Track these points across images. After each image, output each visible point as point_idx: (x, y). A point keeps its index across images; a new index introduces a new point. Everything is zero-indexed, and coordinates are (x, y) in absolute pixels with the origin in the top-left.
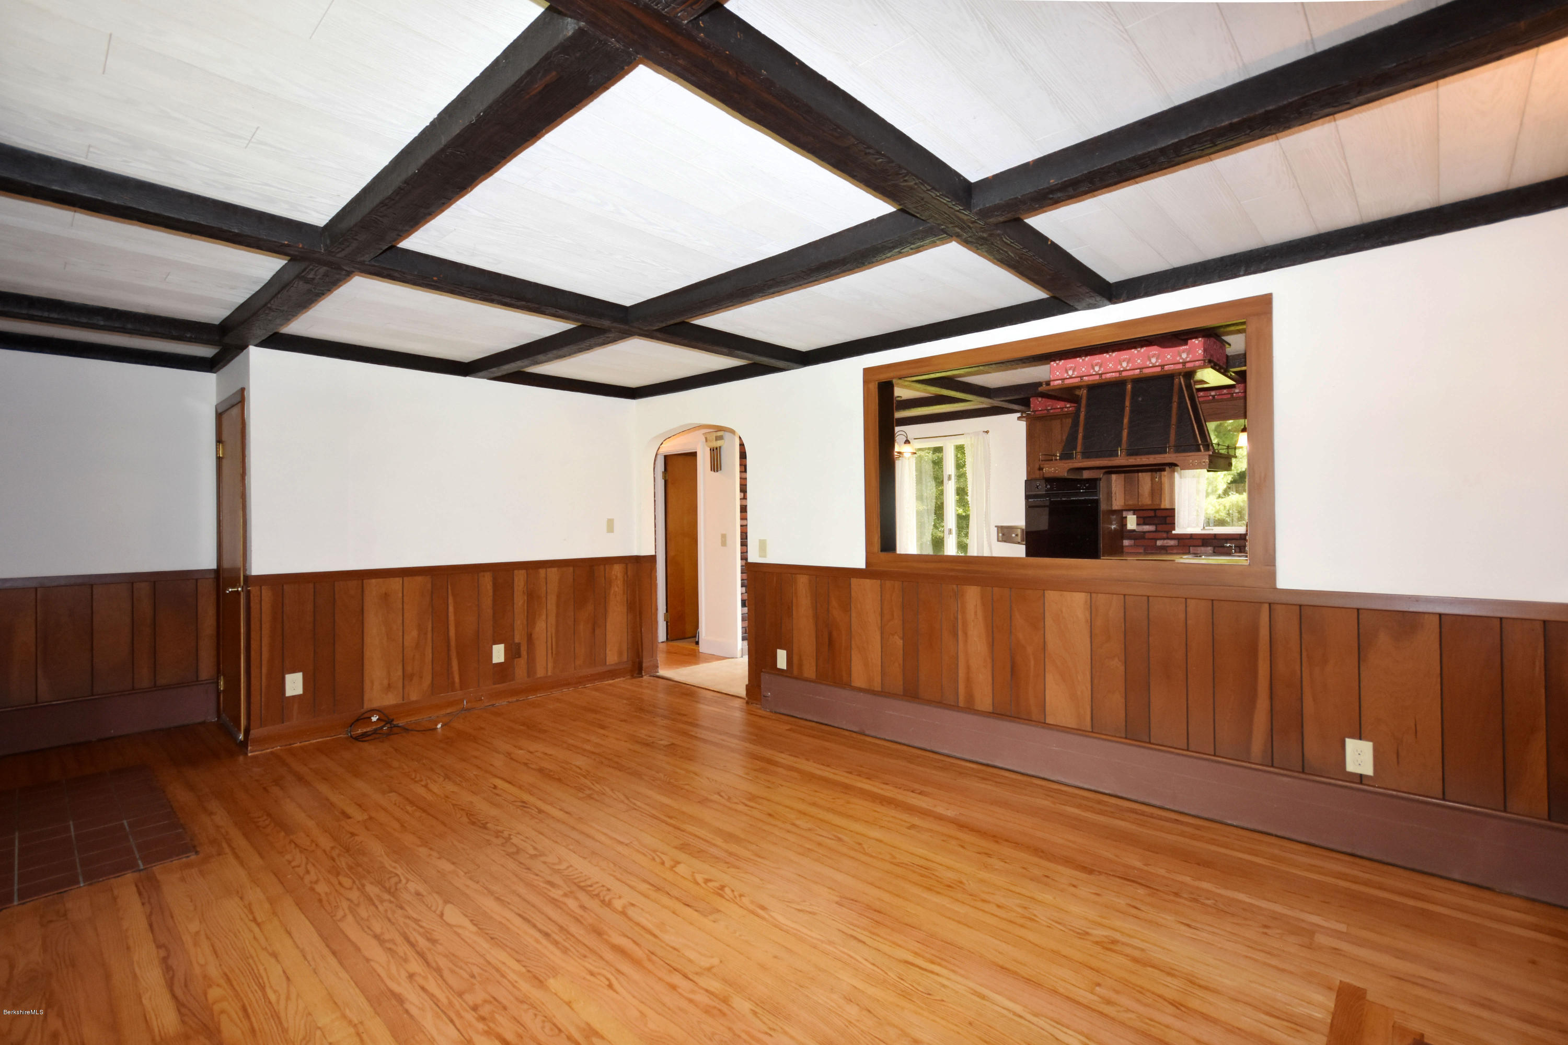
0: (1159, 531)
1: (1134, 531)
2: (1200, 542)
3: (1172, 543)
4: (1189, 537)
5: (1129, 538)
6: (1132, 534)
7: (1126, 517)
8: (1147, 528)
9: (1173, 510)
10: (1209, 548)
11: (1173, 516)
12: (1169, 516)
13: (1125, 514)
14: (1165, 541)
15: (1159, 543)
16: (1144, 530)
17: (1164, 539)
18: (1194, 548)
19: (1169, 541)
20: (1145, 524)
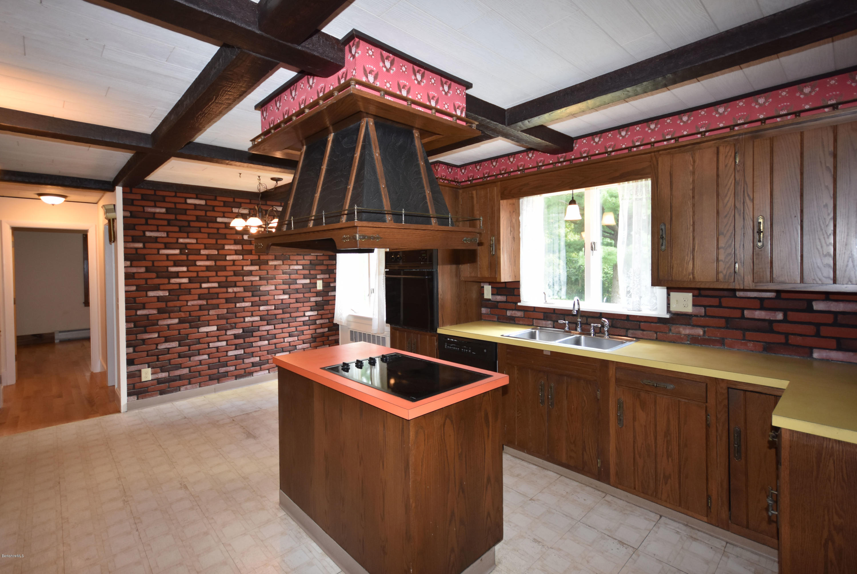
0: (509, 302)
1: (489, 300)
2: (541, 316)
3: (519, 314)
4: (532, 310)
5: (486, 307)
6: (487, 303)
7: (483, 287)
8: (499, 298)
9: (519, 282)
10: (550, 322)
11: (518, 288)
12: (516, 288)
13: (482, 285)
14: (514, 312)
15: (509, 313)
16: (497, 300)
17: (512, 310)
18: (537, 320)
19: (516, 312)
20: (498, 294)
